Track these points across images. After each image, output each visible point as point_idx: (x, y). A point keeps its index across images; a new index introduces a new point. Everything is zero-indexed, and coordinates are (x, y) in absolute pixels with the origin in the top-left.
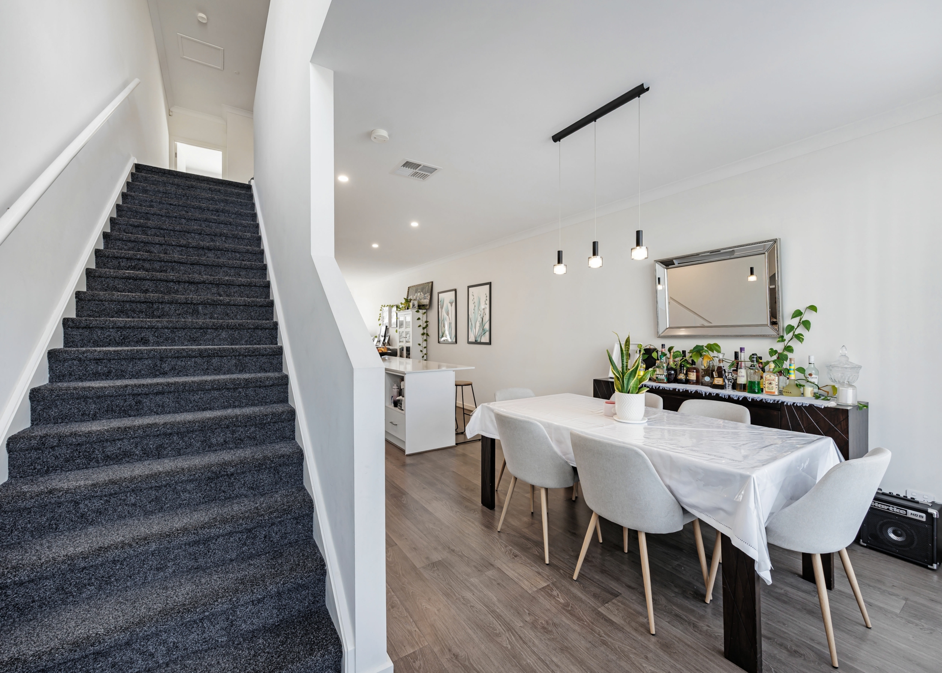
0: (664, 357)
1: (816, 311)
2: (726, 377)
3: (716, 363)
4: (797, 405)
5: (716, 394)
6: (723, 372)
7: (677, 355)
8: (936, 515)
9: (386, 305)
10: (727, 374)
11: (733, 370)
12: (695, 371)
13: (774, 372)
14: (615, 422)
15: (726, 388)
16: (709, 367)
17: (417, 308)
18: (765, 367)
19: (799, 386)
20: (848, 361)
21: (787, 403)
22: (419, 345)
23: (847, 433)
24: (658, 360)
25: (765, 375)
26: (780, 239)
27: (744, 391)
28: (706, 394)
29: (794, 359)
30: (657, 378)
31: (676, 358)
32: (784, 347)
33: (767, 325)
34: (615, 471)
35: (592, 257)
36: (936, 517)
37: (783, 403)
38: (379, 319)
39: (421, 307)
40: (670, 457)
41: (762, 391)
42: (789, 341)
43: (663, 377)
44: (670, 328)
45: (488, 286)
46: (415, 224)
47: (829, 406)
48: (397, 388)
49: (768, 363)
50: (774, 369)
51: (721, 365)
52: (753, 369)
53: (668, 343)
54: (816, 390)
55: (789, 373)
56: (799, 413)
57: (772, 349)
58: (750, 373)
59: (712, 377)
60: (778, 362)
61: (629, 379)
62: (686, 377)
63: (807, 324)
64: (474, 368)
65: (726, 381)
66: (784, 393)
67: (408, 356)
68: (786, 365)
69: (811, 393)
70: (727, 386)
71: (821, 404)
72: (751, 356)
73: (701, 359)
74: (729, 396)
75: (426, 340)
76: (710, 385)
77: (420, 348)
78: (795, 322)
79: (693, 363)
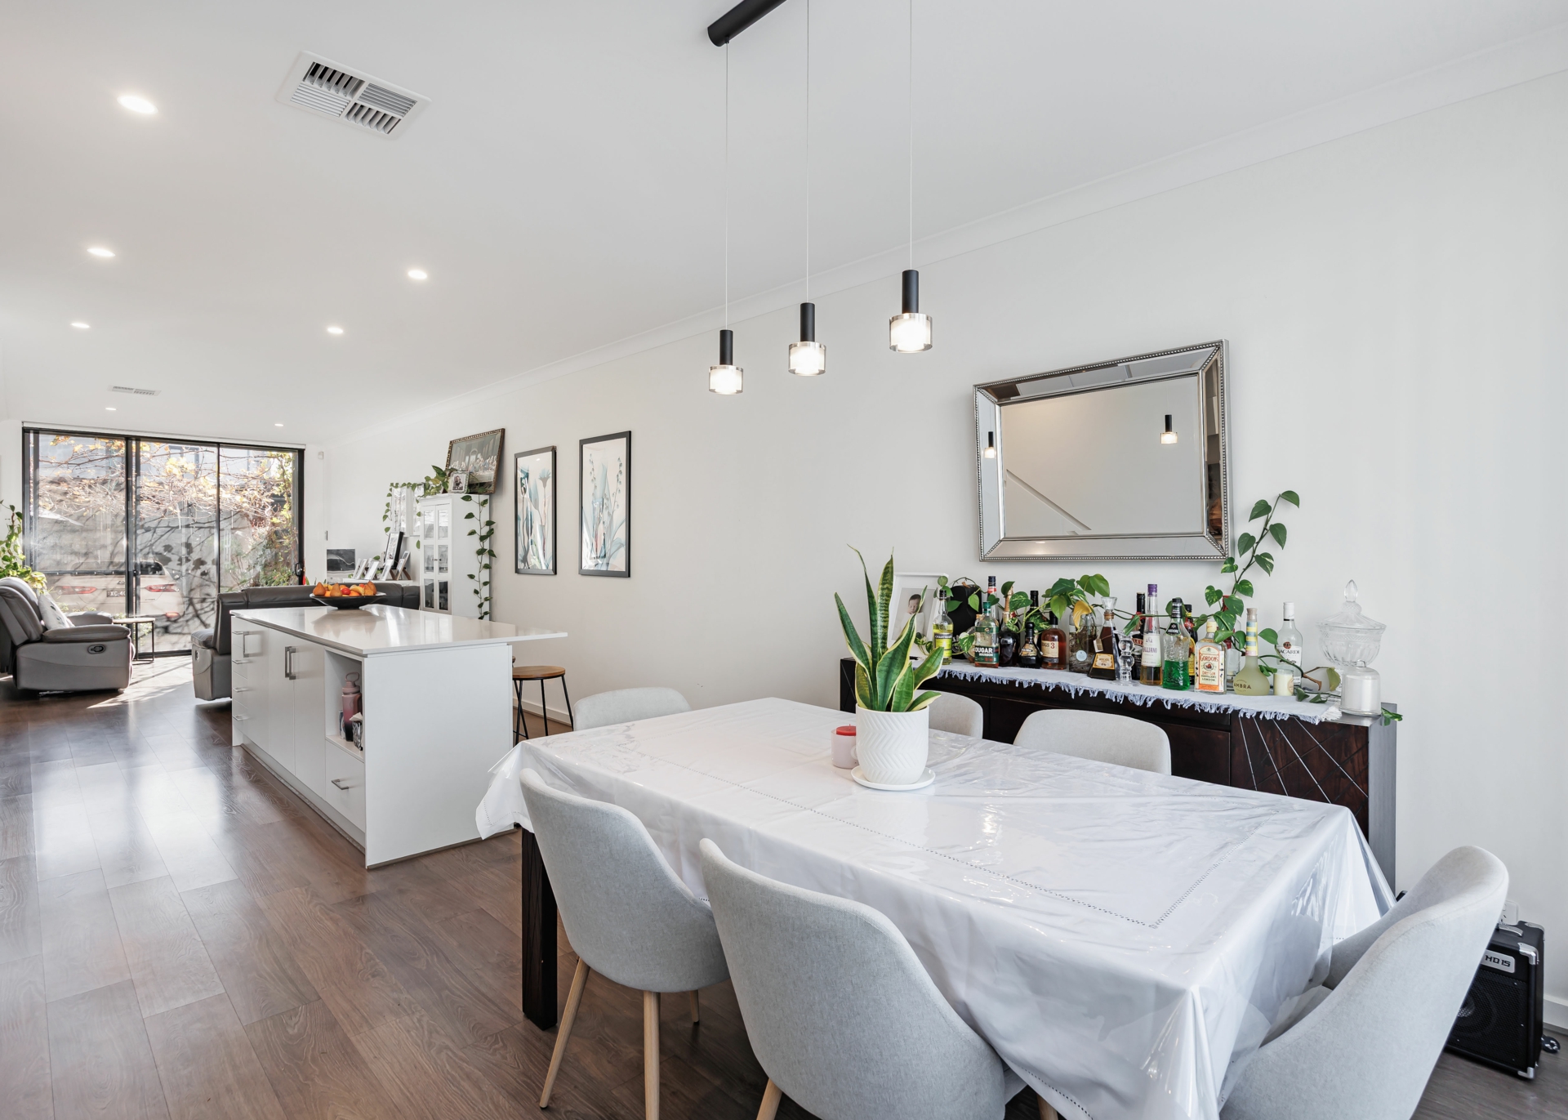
0: (994, 607)
1: (1297, 503)
2: (1120, 651)
3: (1100, 621)
4: (1264, 717)
5: (1099, 693)
6: (1114, 640)
7: (1020, 601)
8: (1534, 959)
9: (400, 484)
10: (1121, 645)
11: (1134, 636)
12: (1056, 637)
13: (1216, 640)
14: (855, 788)
15: (1119, 677)
16: (1085, 628)
17: (465, 489)
18: (1197, 628)
19: (1265, 670)
20: (1359, 614)
21: (1245, 714)
22: (472, 577)
23: (1364, 780)
24: (980, 612)
25: (1197, 648)
26: (1227, 342)
27: (1155, 684)
28: (1077, 692)
29: (1256, 610)
30: (977, 654)
31: (1016, 608)
32: (1234, 583)
33: (1200, 535)
34: (810, 978)
35: (799, 343)
36: (1534, 963)
37: (1236, 712)
38: (385, 517)
39: (475, 487)
40: (970, 920)
41: (1193, 683)
42: (1245, 570)
43: (989, 653)
44: (1006, 539)
45: (625, 439)
46: (418, 275)
47: (1329, 719)
48: (354, 690)
49: (1203, 619)
50: (1216, 634)
51: (1110, 624)
52: (1173, 633)
53: (1003, 574)
54: (1298, 680)
55: (1245, 642)
56: (1268, 736)
57: (1210, 588)
58: (1168, 642)
59: (1091, 651)
60: (1224, 616)
61: (888, 673)
62: (1038, 652)
63: (1278, 533)
64: (565, 635)
65: (1120, 661)
66: (1235, 688)
67: (444, 606)
68: (1240, 624)
69: (1289, 687)
70: (1121, 672)
71: (1312, 715)
72: (1169, 604)
73: (1068, 610)
74: (1126, 698)
75: (487, 567)
76: (1087, 668)
77: (475, 585)
78: (1255, 528)
79: (1053, 619)
